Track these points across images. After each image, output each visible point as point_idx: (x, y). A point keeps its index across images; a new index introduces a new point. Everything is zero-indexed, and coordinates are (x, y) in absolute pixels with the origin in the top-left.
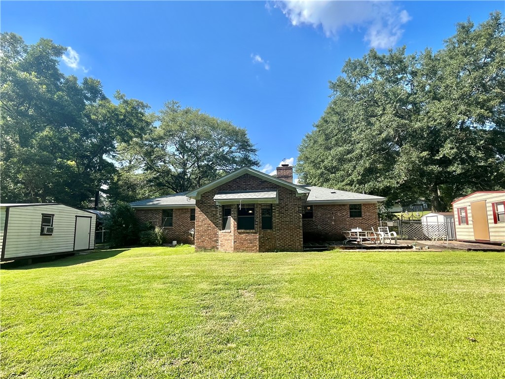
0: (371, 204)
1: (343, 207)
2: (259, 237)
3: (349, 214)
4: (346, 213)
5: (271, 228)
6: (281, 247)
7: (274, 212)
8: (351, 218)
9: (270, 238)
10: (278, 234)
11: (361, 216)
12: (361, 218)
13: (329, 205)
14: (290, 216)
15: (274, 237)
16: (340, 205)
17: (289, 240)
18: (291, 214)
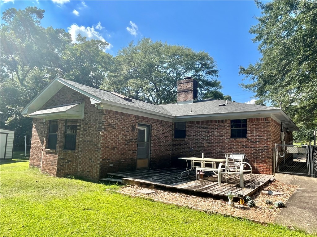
0: (262, 119)
1: (221, 124)
2: (58, 158)
3: (230, 133)
4: (227, 131)
5: (73, 148)
6: (81, 172)
7: (78, 129)
8: (232, 139)
9: (70, 161)
10: (80, 156)
11: (245, 136)
12: (245, 139)
13: (204, 122)
14: (92, 134)
15: (76, 160)
16: (218, 121)
17: (88, 164)
18: (92, 132)
